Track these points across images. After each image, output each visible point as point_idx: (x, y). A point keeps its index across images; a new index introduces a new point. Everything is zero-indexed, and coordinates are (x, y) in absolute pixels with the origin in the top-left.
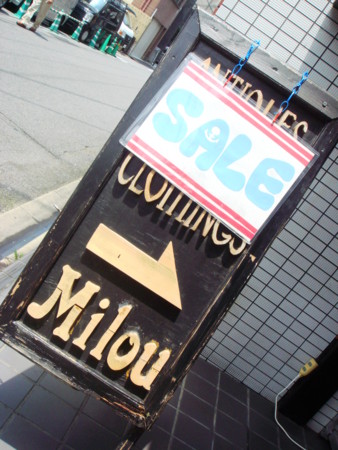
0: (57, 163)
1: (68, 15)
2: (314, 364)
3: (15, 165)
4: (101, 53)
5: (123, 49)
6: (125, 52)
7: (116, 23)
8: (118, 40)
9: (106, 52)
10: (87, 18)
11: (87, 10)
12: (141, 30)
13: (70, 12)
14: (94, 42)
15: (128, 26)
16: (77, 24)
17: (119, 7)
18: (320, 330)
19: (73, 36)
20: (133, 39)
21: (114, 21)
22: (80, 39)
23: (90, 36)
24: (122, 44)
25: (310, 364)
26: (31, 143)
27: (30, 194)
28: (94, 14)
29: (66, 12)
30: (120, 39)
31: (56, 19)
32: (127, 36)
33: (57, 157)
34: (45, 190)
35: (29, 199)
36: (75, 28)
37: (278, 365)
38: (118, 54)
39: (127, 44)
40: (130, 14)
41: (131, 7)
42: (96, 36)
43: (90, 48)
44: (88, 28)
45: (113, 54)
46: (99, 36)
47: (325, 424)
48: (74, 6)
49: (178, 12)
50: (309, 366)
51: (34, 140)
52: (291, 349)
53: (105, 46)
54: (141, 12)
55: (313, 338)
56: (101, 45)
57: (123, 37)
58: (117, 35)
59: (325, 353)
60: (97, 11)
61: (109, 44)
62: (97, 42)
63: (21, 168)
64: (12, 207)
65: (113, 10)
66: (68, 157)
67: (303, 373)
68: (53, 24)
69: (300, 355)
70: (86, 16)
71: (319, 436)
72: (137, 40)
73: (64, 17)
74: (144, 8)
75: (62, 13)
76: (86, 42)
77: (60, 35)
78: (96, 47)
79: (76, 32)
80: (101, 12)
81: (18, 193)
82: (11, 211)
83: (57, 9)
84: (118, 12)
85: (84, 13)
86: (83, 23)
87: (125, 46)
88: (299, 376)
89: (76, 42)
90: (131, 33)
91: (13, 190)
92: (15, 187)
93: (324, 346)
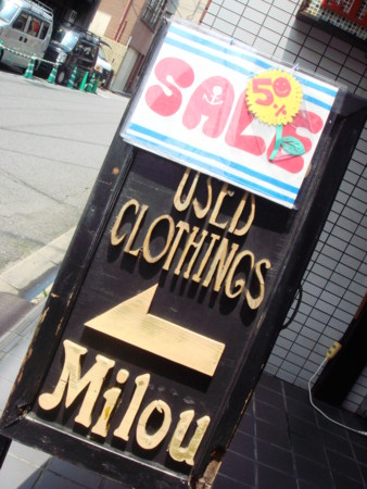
0: (61, 208)
1: (41, 59)
2: (338, 345)
3: (22, 215)
4: (81, 92)
5: (102, 85)
6: (105, 87)
7: (92, 59)
8: (96, 76)
9: (86, 90)
10: (61, 59)
11: (59, 50)
12: (118, 61)
13: (43, 55)
14: (71, 82)
15: (104, 59)
16: (52, 66)
17: (91, 42)
18: (338, 314)
19: (49, 80)
20: (112, 72)
21: (89, 57)
22: (57, 82)
23: (67, 77)
24: (101, 80)
25: (334, 347)
26: (33, 192)
27: (43, 240)
28: (68, 53)
29: (38, 56)
30: (98, 74)
31: (29, 65)
32: (105, 70)
33: (60, 202)
34: (56, 235)
35: (43, 244)
36: (50, 71)
37: (305, 353)
38: (98, 90)
39: (105, 78)
40: (105, 47)
41: (103, 39)
42: (73, 76)
43: (68, 89)
44: (63, 68)
45: (93, 91)
46: (76, 75)
47: (359, 403)
48: (45, 49)
49: (153, 36)
50: (333, 348)
51: (35, 189)
52: (315, 336)
53: (84, 84)
54: (115, 42)
55: (333, 323)
56: (79, 84)
57: (101, 71)
58: (94, 71)
59: (346, 334)
60: (71, 49)
61: (88, 81)
62: (75, 81)
63: (28, 217)
64: (29, 254)
65: (85, 45)
66: (70, 201)
67: (329, 356)
68: (27, 71)
69: (323, 340)
70: (59, 57)
71: (357, 415)
72: (115, 72)
73: (37, 61)
74: (118, 38)
75: (34, 58)
76: (64, 83)
77: (36, 81)
78: (75, 87)
79: (51, 75)
80: (74, 50)
81: (31, 240)
82: (29, 258)
83: (29, 54)
84: (92, 47)
85: (57, 54)
86: (57, 64)
87: (104, 81)
88: (326, 359)
89: (53, 85)
90: (108, 66)
91: (27, 239)
92: (27, 235)
93: (344, 328)
